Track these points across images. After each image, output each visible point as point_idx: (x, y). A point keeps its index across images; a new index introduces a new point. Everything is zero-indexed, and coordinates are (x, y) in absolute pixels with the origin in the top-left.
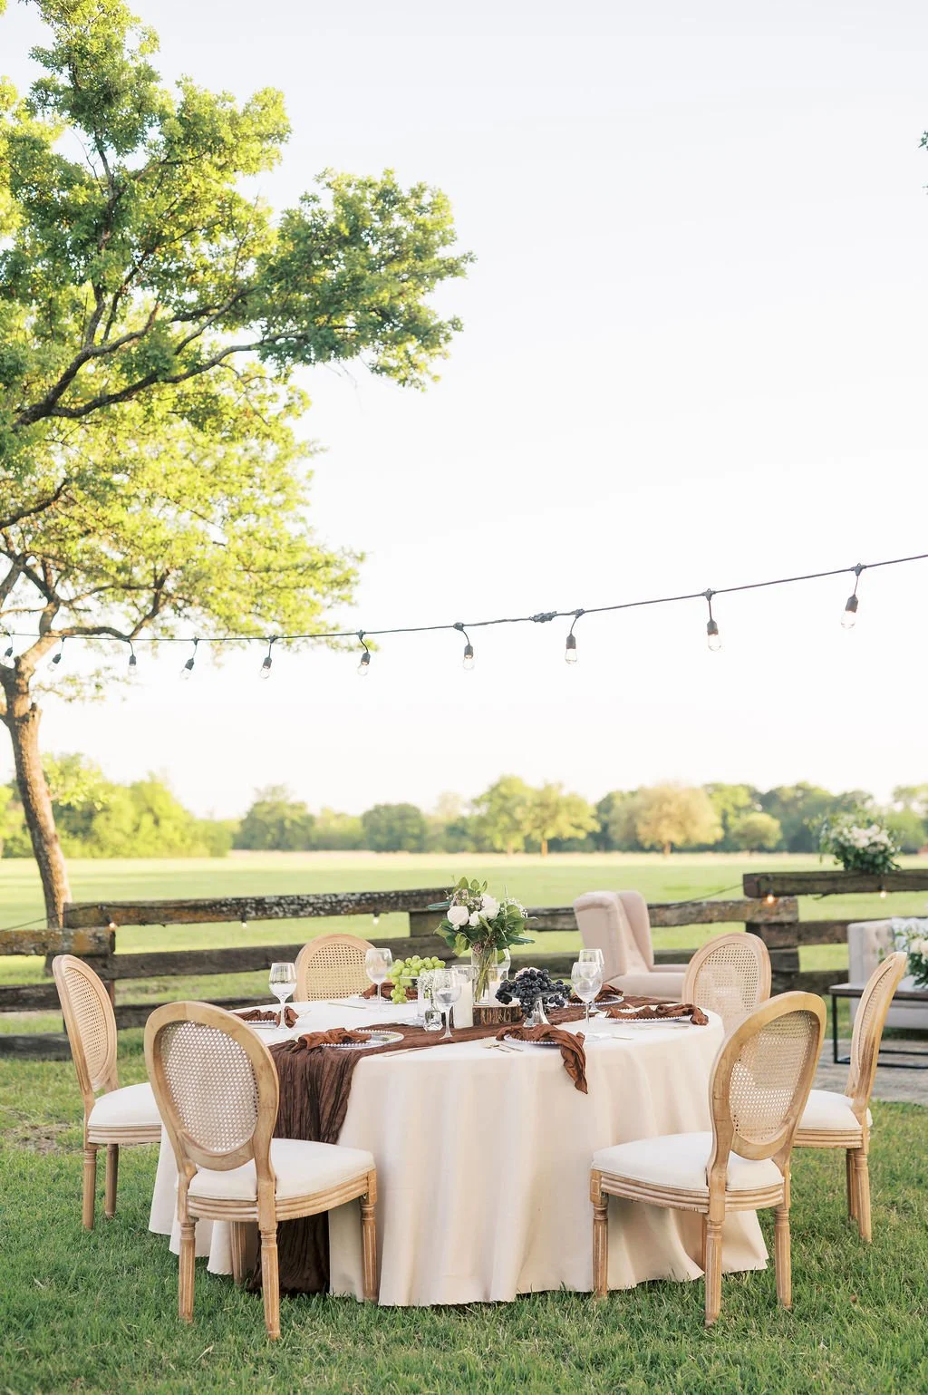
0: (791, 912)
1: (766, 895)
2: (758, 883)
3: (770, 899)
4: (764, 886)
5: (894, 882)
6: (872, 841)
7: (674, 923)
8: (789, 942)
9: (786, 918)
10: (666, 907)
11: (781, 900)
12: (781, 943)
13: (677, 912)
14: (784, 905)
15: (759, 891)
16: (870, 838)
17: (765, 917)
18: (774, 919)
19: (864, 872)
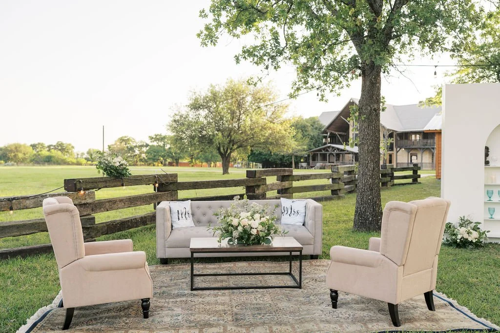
0: (90, 198)
1: (80, 190)
2: (75, 184)
3: (82, 192)
4: (78, 186)
5: (127, 181)
6: (121, 163)
7: (32, 206)
8: (88, 212)
9: (89, 201)
10: (27, 198)
11: (87, 192)
12: (85, 213)
13: (33, 201)
14: (89, 195)
15: (76, 188)
16: (120, 163)
17: (79, 201)
18: (83, 202)
19: (117, 177)
